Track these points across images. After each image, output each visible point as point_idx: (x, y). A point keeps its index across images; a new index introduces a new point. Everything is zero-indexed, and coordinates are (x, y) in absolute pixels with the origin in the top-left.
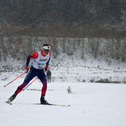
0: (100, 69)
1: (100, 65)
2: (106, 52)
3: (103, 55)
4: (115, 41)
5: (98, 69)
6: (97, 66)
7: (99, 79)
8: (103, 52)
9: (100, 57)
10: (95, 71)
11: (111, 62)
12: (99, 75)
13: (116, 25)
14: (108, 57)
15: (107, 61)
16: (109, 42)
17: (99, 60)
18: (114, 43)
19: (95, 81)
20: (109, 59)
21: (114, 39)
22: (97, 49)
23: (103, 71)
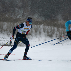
0: (4, 38)
1: (4, 37)
2: (7, 30)
3: (6, 31)
4: (12, 24)
5: (3, 39)
6: (2, 37)
7: (3, 44)
8: (6, 30)
9: (3, 32)
10: (1, 40)
11: (9, 35)
12: (3, 42)
13: (13, 16)
14: (8, 32)
15: (7, 34)
16: (8, 24)
17: (3, 34)
18: (11, 25)
19: (1, 45)
20: (8, 33)
21: (12, 23)
22: (2, 28)
23: (5, 40)
